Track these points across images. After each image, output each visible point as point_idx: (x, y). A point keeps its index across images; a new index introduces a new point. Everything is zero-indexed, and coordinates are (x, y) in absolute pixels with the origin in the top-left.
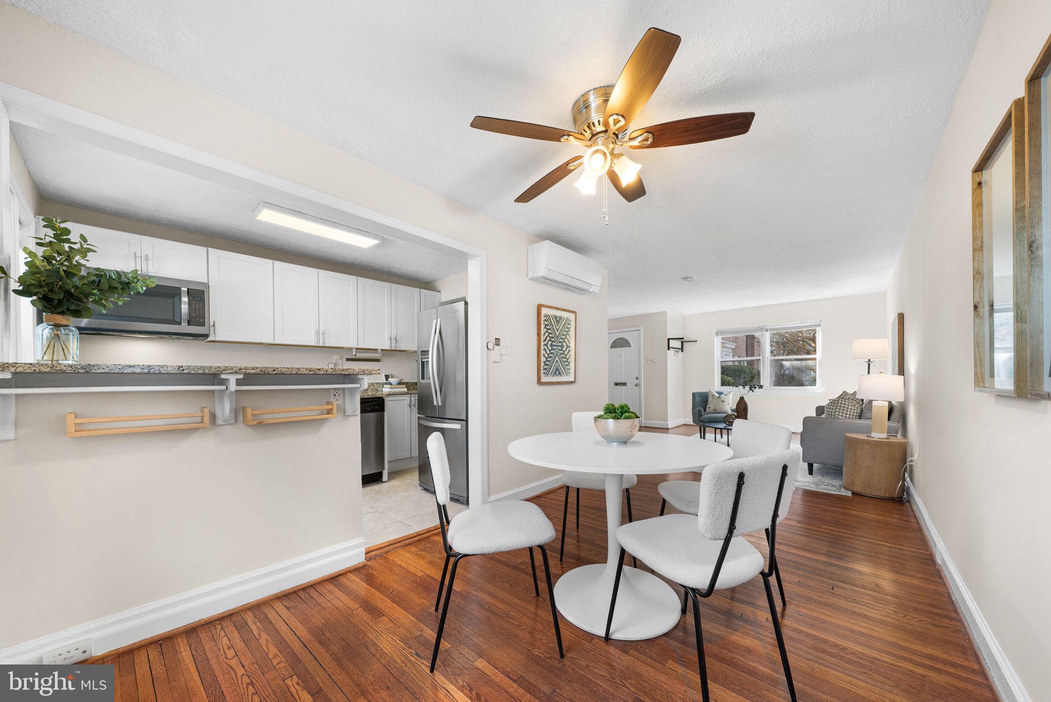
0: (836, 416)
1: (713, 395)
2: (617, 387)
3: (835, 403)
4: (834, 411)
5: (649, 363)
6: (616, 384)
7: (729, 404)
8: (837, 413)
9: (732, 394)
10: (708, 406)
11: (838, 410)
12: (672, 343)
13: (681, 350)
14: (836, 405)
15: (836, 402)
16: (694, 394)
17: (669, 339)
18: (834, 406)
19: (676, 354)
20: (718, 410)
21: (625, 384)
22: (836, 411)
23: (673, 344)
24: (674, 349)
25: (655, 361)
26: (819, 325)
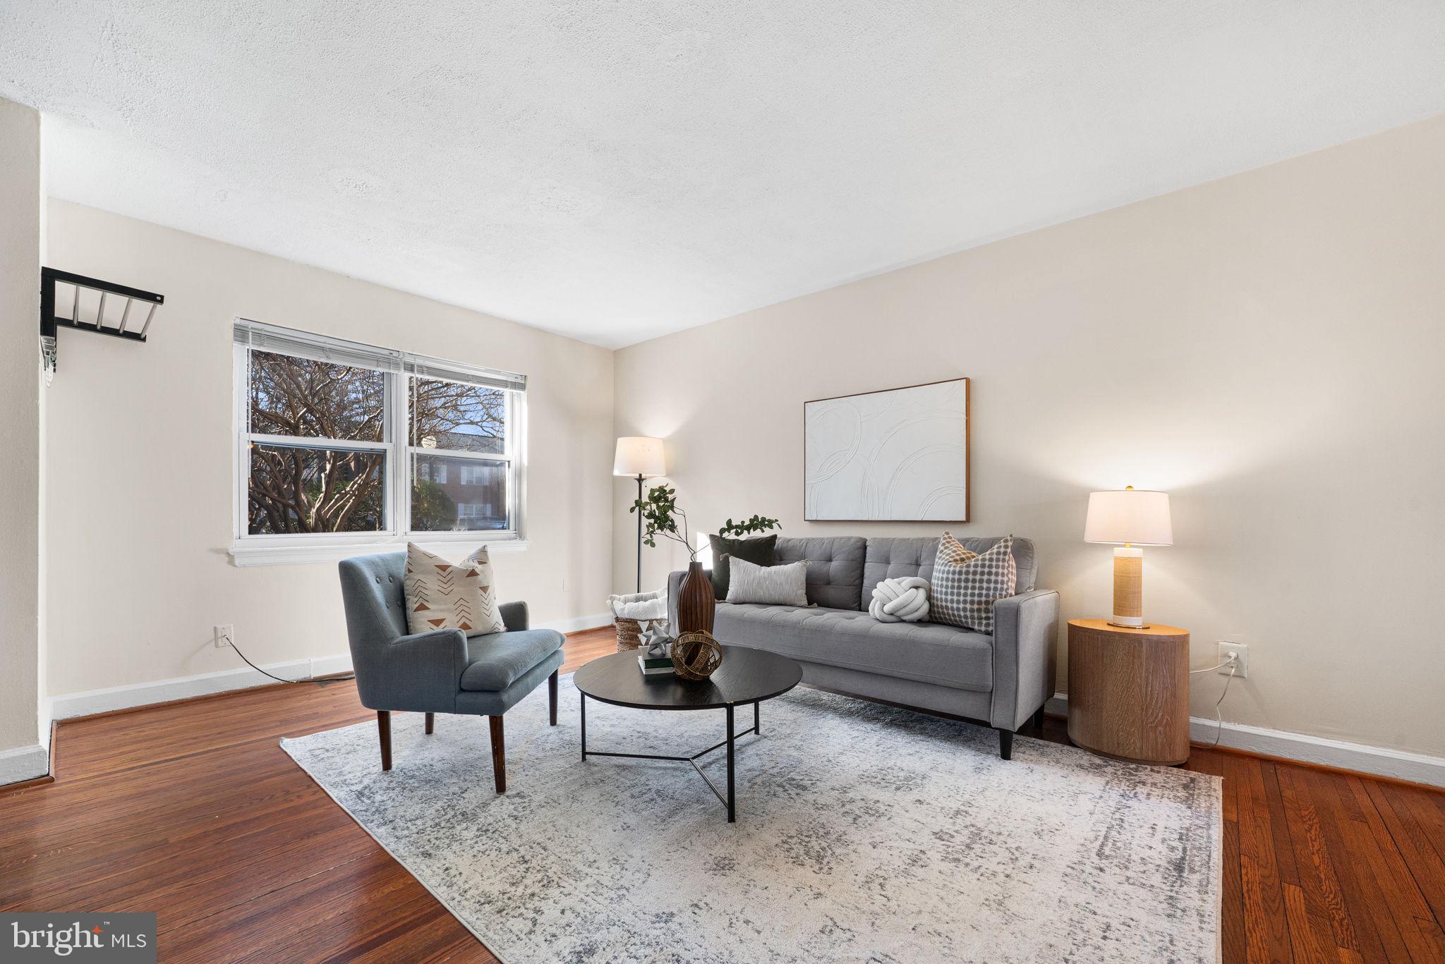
26: (522, 387)
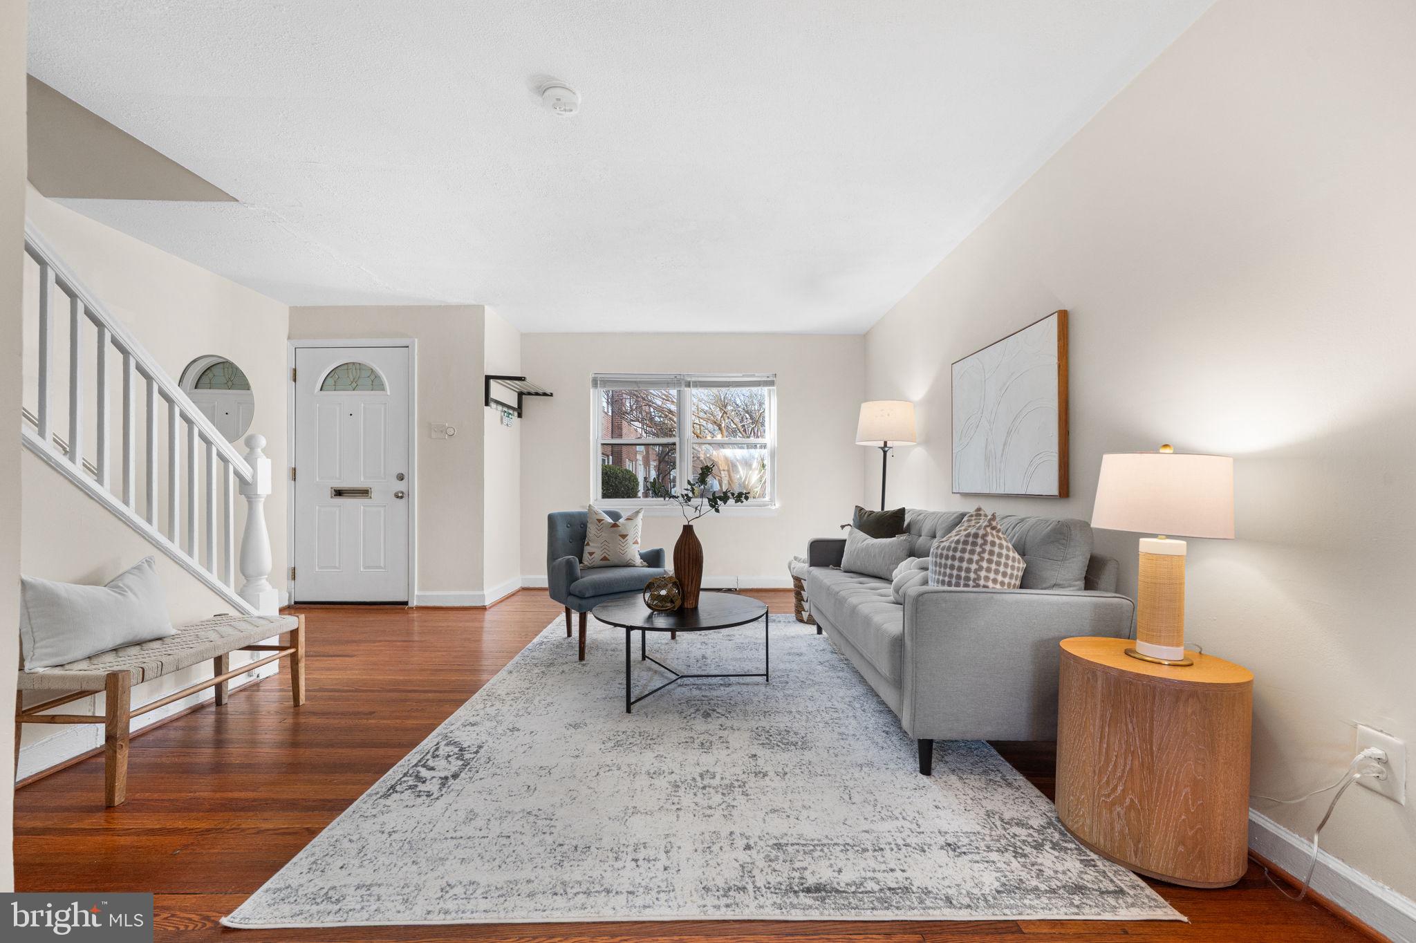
0: (982, 582)
1: (600, 521)
2: (340, 500)
3: (974, 544)
4: (974, 566)
5: (434, 435)
6: (339, 493)
7: (636, 542)
8: (983, 574)
9: (641, 516)
10: (587, 549)
11: (985, 564)
12: (497, 390)
13: (516, 414)
14: (978, 549)
15: (980, 541)
16: (552, 519)
17: (488, 378)
18: (972, 552)
19: (506, 420)
20: (613, 559)
21: (364, 493)
22: (981, 568)
23: (499, 391)
24: (500, 408)
25: (450, 432)
26: (772, 383)
